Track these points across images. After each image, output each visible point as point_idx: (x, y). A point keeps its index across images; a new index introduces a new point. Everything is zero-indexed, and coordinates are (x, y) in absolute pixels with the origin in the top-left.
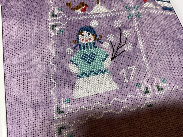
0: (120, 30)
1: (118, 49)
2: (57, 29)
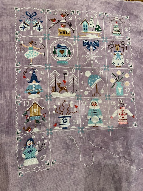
0: (43, 139)
1: (41, 147)
2: (19, 139)
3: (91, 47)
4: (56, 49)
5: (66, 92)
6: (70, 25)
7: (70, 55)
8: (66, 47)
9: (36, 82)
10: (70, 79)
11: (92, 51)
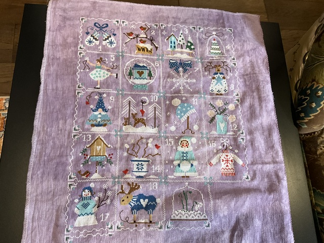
0: (106, 191)
1: (102, 202)
2: (72, 187)
3: (181, 69)
4: (133, 69)
5: (144, 126)
6: (152, 40)
7: (152, 78)
8: (147, 67)
9: (103, 110)
10: (151, 108)
11: (181, 74)
